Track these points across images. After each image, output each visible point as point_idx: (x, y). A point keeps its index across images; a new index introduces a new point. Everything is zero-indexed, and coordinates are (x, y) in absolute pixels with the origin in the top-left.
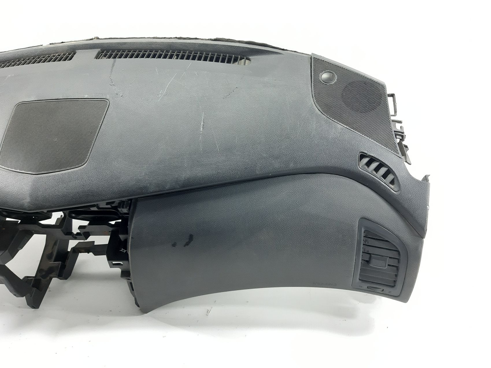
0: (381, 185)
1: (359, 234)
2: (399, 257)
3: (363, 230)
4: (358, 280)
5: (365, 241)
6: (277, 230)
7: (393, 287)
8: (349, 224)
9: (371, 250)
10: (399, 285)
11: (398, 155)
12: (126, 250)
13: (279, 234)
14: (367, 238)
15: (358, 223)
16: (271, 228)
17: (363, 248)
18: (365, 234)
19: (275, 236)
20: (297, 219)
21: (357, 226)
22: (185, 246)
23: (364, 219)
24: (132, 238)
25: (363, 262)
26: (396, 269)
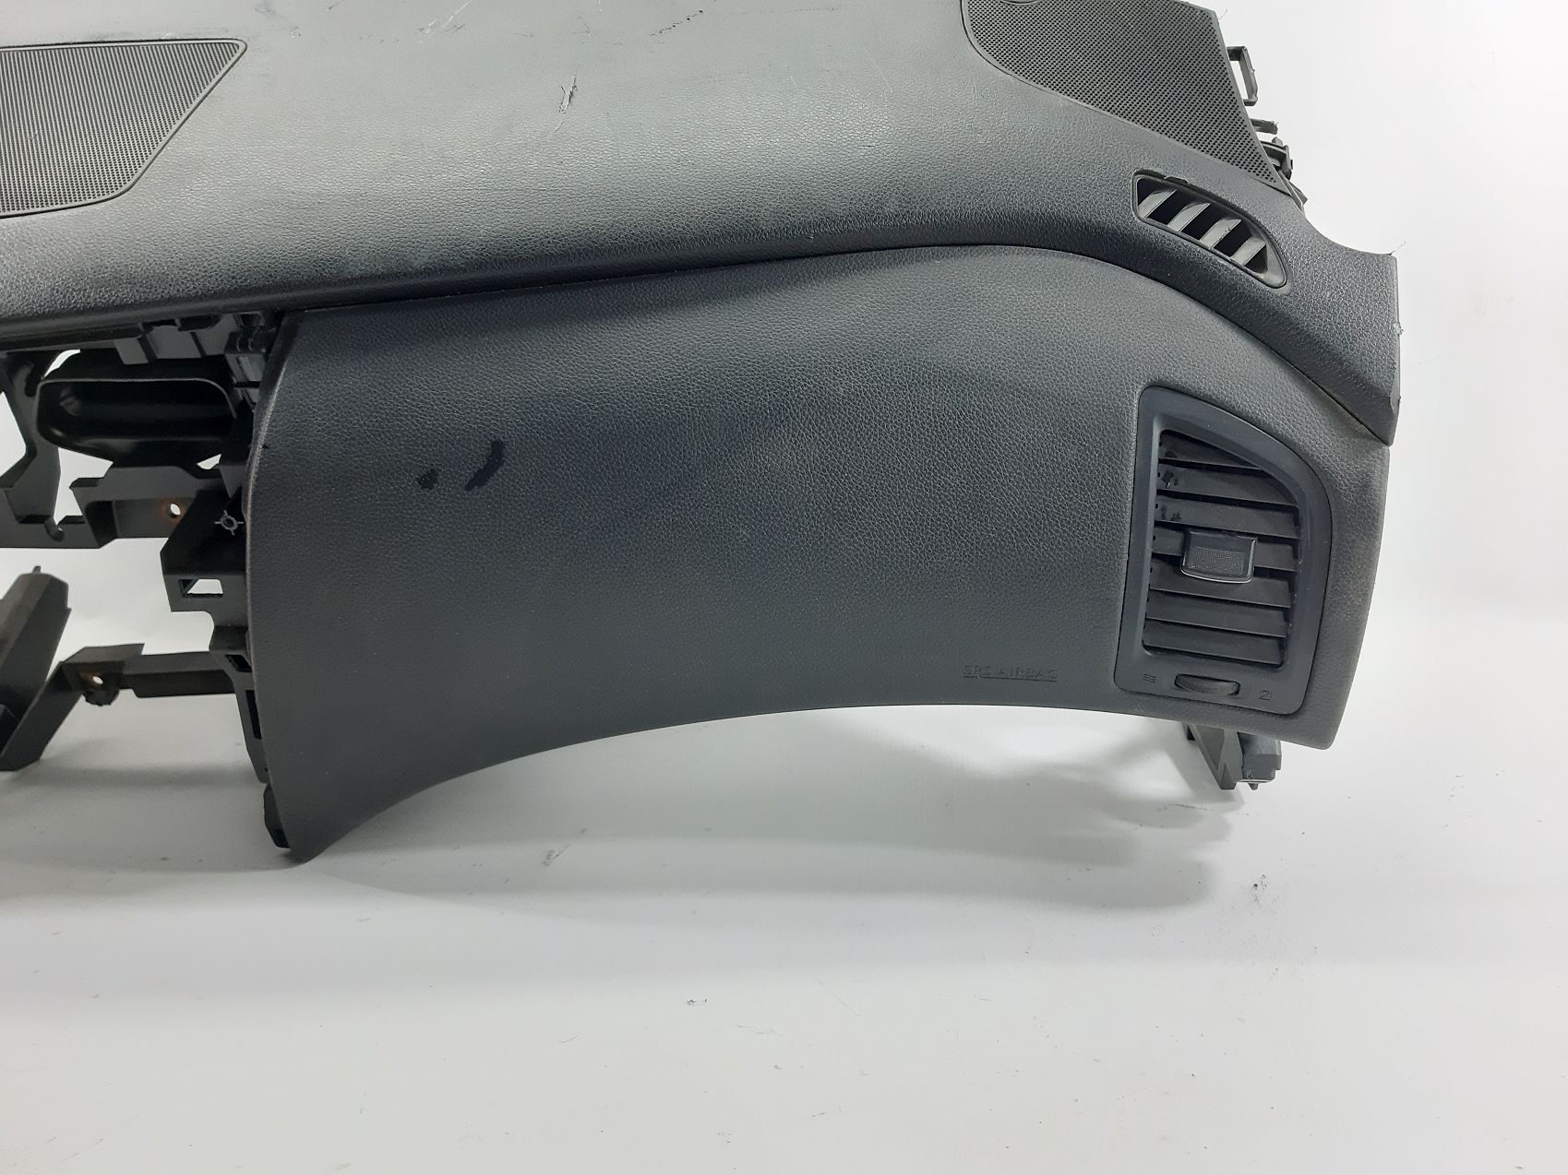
0: (1220, 270)
1: (1140, 444)
2: (1298, 533)
3: (1156, 432)
4: (1141, 647)
5: (1167, 477)
6: (830, 433)
7: (1273, 668)
8: (1104, 407)
9: (1189, 513)
10: (1299, 657)
11: (1272, 184)
12: (238, 521)
13: (840, 449)
14: (1170, 468)
15: (1136, 401)
16: (810, 423)
17: (1157, 506)
18: (1165, 450)
19: (821, 457)
20: (908, 392)
21: (1135, 415)
22: (469, 487)
23: (1157, 386)
24: (265, 447)
25: (1158, 566)
26: (1287, 586)
